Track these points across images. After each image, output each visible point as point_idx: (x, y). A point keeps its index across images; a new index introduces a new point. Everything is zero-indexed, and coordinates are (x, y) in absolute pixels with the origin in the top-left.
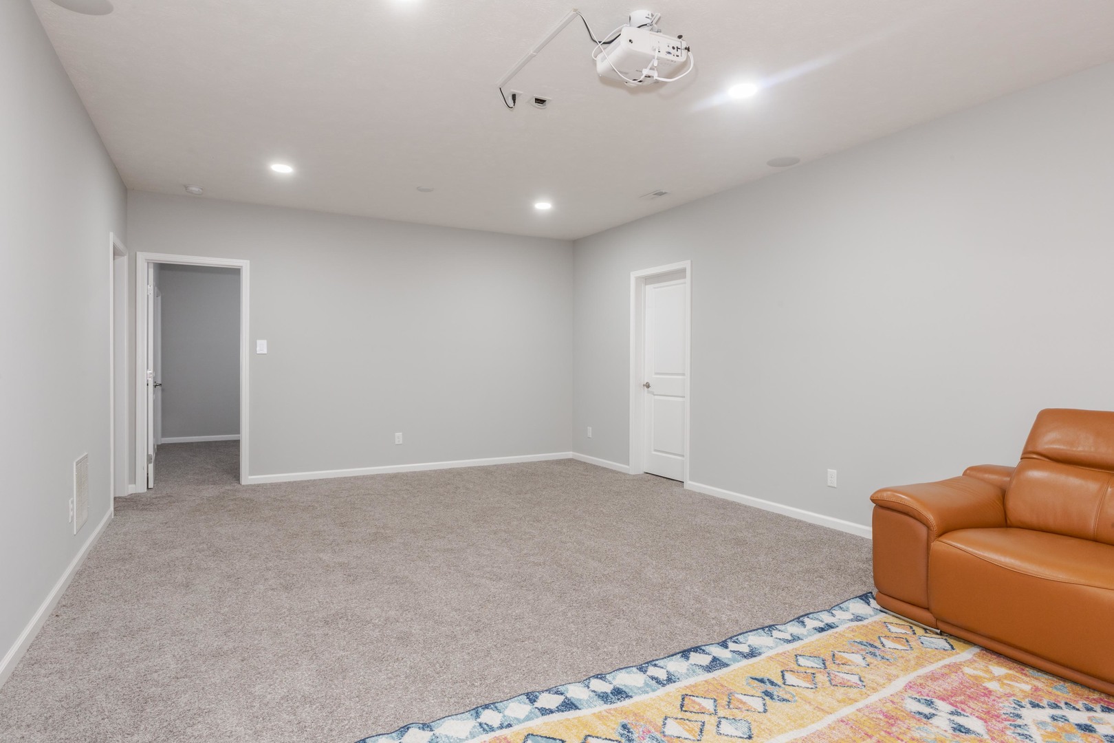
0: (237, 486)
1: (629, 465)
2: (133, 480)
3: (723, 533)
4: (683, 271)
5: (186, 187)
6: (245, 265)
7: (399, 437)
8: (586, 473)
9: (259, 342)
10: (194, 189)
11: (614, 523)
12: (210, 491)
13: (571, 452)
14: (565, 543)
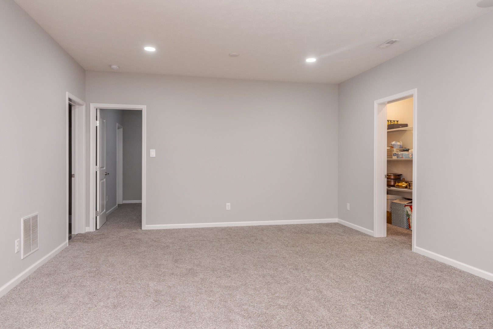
0: (139, 230)
1: (373, 230)
2: (87, 224)
3: (436, 295)
4: (412, 96)
5: (110, 66)
6: (143, 108)
7: (228, 206)
8: (343, 234)
9: (151, 150)
10: (114, 67)
11: (350, 277)
12: (125, 232)
13: (337, 219)
14: (308, 290)
